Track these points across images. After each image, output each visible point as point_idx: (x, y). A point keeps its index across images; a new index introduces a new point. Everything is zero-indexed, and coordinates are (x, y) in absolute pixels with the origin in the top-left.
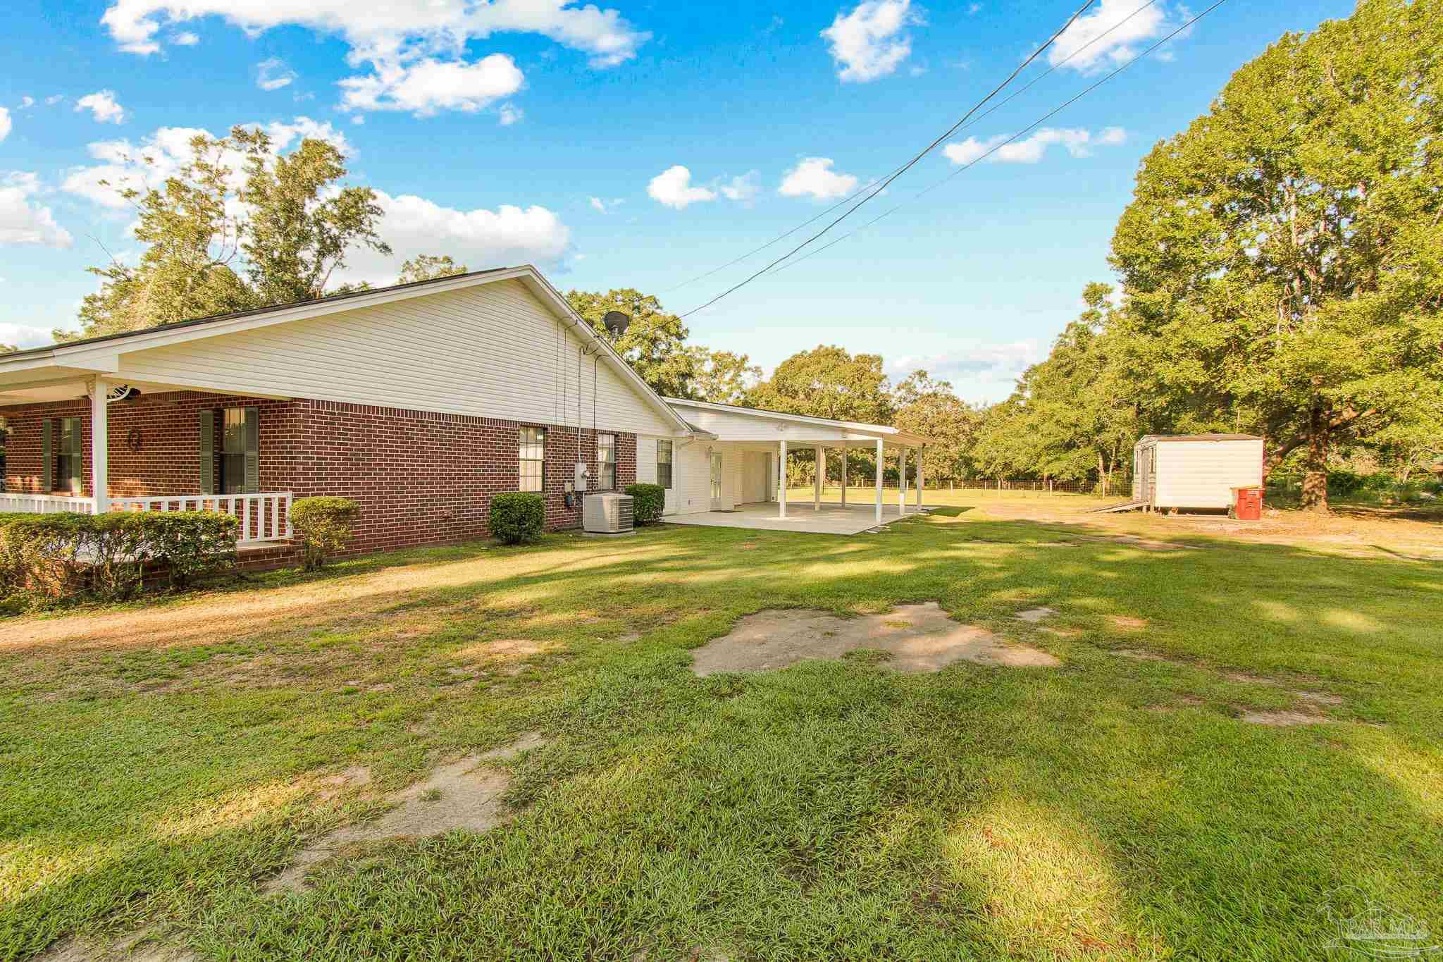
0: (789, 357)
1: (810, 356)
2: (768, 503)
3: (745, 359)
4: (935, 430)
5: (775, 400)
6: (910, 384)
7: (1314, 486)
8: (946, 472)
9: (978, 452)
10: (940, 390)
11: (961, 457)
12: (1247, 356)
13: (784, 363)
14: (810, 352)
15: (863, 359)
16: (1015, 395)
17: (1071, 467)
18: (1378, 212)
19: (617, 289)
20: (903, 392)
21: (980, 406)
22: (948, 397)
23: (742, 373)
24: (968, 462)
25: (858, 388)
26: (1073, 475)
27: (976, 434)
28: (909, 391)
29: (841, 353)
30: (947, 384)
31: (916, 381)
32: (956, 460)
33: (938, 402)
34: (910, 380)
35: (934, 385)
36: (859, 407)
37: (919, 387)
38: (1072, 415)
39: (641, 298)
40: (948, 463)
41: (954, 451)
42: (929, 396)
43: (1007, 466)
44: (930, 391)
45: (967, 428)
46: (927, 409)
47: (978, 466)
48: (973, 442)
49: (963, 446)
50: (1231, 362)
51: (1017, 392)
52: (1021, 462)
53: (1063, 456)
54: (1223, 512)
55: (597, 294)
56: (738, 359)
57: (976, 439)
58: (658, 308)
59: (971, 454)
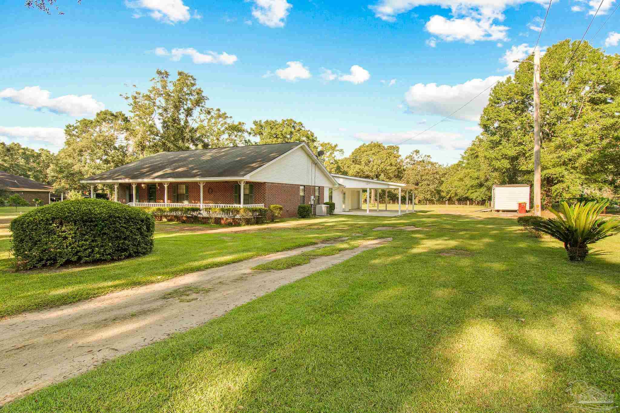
0: (358, 147)
1: (367, 146)
2: (359, 208)
3: (336, 146)
4: (423, 178)
5: (352, 166)
6: (412, 156)
7: (547, 202)
8: (429, 197)
9: (443, 188)
10: (425, 159)
11: (436, 190)
12: (526, 158)
13: (356, 149)
14: (367, 144)
15: (391, 147)
16: (460, 161)
17: (481, 195)
18: (553, 119)
19: (285, 119)
20: (408, 160)
21: (445, 166)
22: (429, 162)
23: (335, 152)
24: (439, 192)
25: (389, 161)
26: (482, 198)
27: (442, 179)
28: (411, 160)
29: (381, 145)
30: (429, 156)
31: (414, 155)
32: (432, 191)
33: (424, 164)
34: (411, 155)
35: (423, 157)
36: (389, 169)
37: (416, 158)
38: (476, 174)
39: (295, 123)
40: (429, 193)
41: (432, 187)
42: (420, 162)
43: (456, 194)
44: (421, 159)
45: (438, 176)
46: (419, 168)
47: (443, 194)
48: (441, 183)
49: (436, 185)
50: (522, 160)
51: (461, 160)
52: (461, 192)
53: (478, 190)
54: (515, 211)
55: (276, 121)
56: (333, 145)
57: (443, 182)
58: (303, 127)
59: (441, 188)
